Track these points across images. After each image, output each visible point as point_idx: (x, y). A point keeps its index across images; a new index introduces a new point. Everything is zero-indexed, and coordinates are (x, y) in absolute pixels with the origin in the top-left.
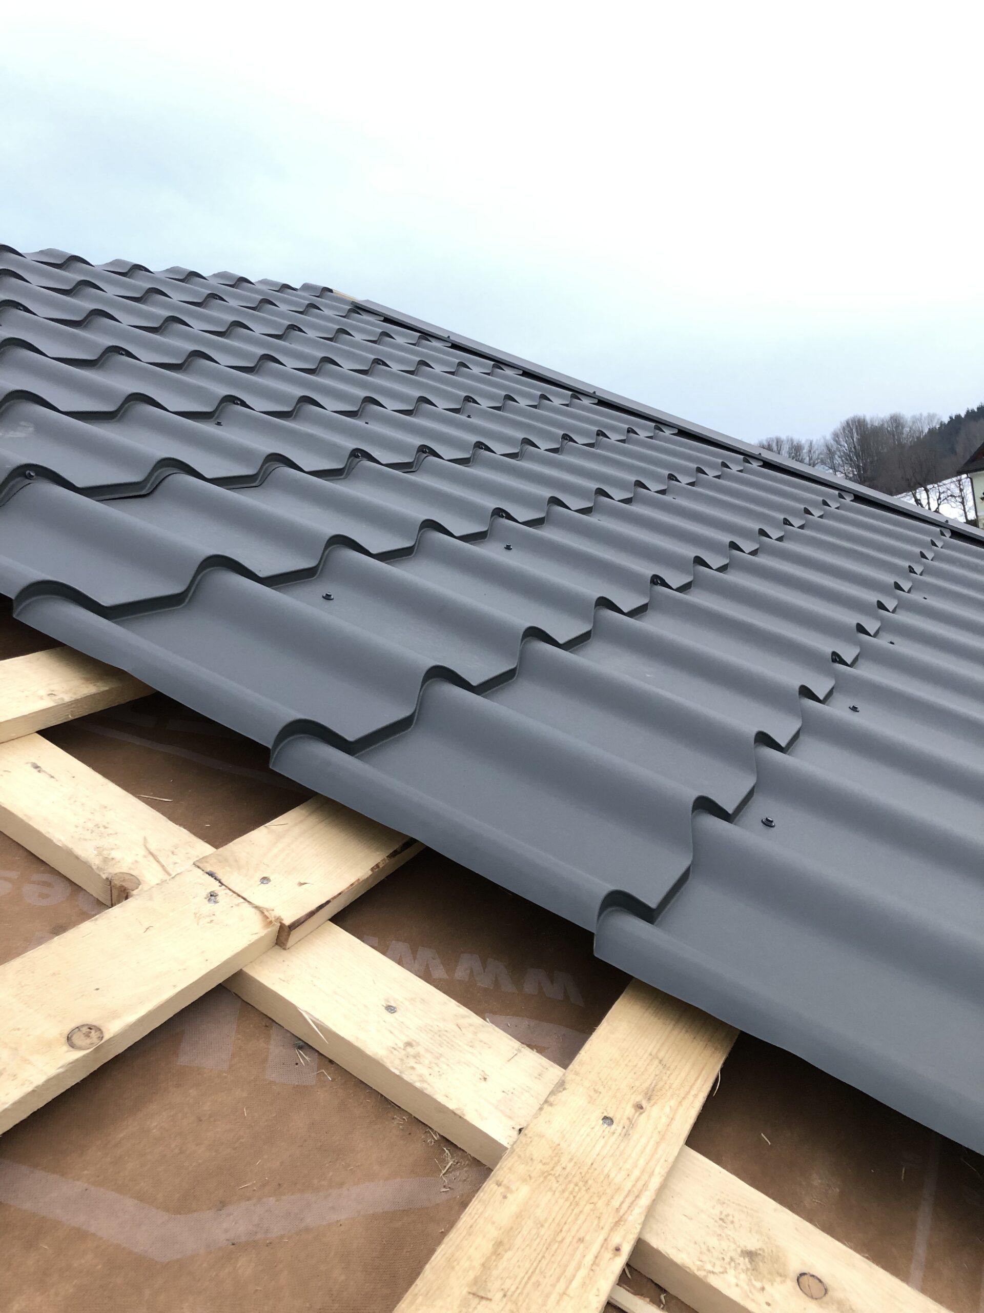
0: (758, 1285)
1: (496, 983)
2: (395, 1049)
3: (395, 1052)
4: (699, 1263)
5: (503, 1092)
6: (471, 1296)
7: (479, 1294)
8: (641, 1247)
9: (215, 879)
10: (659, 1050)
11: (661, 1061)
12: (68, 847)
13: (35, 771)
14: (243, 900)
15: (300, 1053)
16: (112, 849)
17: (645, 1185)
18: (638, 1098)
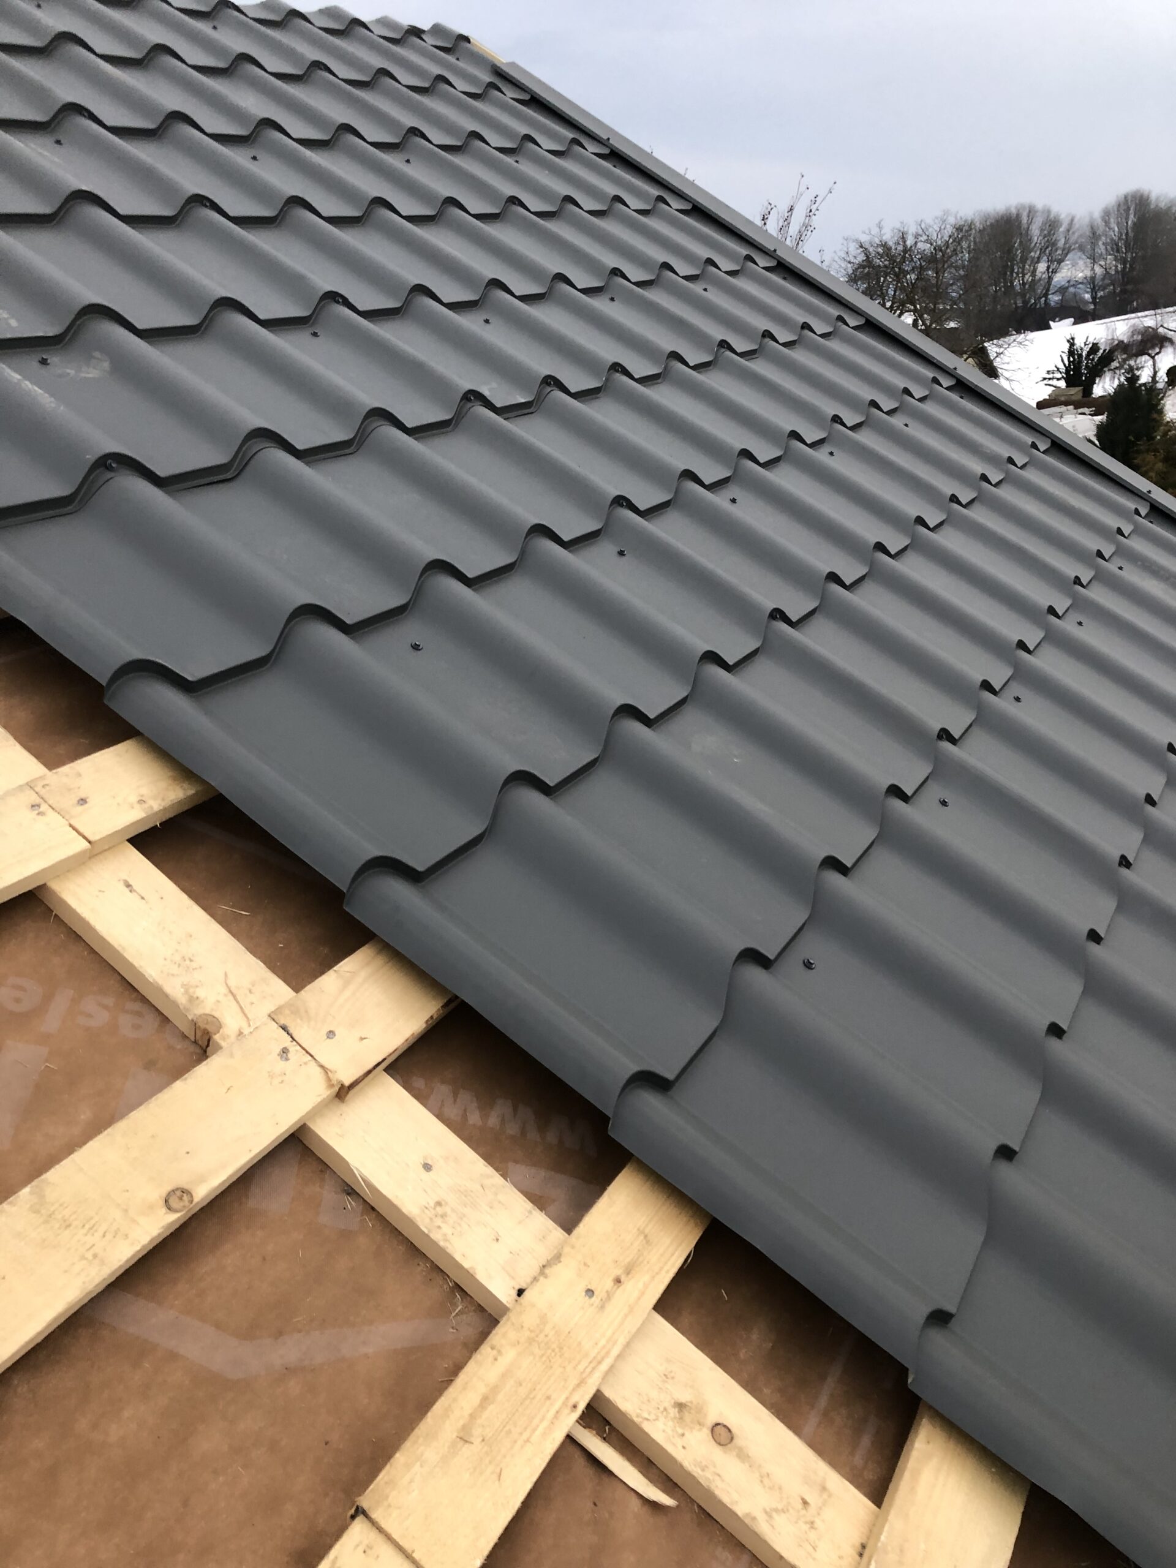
0: (680, 1431)
1: (523, 1132)
2: (427, 1208)
3: (426, 1211)
4: (639, 1411)
5: (511, 1253)
6: (458, 1440)
7: (464, 1438)
8: (598, 1396)
9: (288, 1033)
10: (647, 1225)
11: (646, 1236)
12: (158, 984)
13: (127, 890)
14: (310, 1058)
15: (348, 1199)
16: (197, 986)
17: (608, 1353)
18: (618, 1272)
